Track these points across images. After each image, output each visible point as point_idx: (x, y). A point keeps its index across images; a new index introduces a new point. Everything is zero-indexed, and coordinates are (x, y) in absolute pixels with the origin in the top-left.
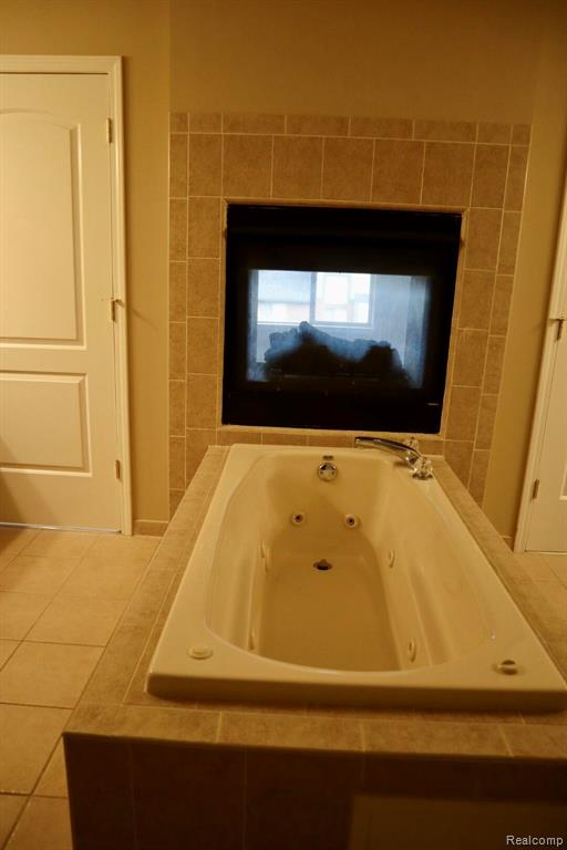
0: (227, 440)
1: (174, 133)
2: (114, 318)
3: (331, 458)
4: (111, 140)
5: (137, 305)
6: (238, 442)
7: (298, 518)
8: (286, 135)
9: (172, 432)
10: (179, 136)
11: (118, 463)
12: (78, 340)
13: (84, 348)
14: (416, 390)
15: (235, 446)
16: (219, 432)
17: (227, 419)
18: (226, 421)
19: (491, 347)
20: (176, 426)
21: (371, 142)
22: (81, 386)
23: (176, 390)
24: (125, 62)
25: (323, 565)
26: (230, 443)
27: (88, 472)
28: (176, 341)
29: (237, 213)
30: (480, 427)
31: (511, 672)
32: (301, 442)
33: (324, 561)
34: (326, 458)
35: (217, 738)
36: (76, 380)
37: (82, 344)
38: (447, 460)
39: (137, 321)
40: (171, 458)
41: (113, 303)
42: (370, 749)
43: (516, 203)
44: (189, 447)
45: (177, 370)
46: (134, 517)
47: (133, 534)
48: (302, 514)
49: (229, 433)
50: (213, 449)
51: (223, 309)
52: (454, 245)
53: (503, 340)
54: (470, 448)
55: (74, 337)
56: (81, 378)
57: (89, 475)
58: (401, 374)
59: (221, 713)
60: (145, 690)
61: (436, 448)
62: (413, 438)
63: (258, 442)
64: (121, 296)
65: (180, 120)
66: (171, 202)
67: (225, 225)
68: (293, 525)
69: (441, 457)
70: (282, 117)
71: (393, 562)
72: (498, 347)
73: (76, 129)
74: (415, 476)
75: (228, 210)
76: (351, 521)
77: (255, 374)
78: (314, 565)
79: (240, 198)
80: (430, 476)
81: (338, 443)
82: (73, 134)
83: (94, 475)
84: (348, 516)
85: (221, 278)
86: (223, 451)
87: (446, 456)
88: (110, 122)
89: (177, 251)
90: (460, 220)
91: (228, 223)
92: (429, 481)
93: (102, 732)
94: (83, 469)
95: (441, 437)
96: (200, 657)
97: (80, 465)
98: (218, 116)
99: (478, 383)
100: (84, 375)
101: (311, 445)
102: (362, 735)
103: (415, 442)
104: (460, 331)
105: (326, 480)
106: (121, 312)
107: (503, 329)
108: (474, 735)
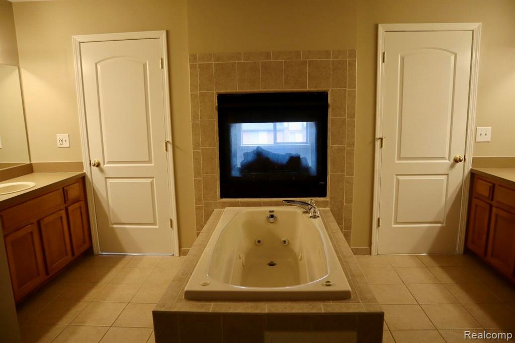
0: (223, 206)
1: (191, 64)
2: (167, 150)
3: (273, 211)
4: (162, 67)
5: (177, 144)
6: (228, 206)
7: (259, 242)
8: (242, 61)
9: (196, 203)
10: (194, 65)
11: (171, 220)
12: (150, 161)
13: (153, 165)
14: (314, 176)
15: (227, 208)
16: (219, 202)
17: (223, 195)
18: (222, 196)
19: (347, 154)
20: (199, 200)
21: (282, 62)
22: (152, 183)
23: (197, 183)
24: (168, 33)
25: (272, 264)
26: (224, 207)
27: (156, 225)
28: (196, 160)
29: (222, 98)
30: (346, 193)
31: (329, 285)
32: (259, 205)
33: (272, 262)
34: (270, 211)
35: (211, 311)
36: (149, 180)
37: (152, 163)
38: (331, 210)
39: (177, 150)
40: (196, 216)
41: (166, 143)
42: (268, 312)
43: (353, 85)
44: (205, 210)
45: (197, 173)
46: (180, 247)
47: (180, 255)
48: (260, 239)
49: (224, 203)
50: (216, 211)
51: (218, 143)
52: (326, 106)
53: (353, 150)
54: (342, 202)
55: (148, 160)
56: (152, 179)
57: (157, 227)
58: (307, 169)
59: (213, 303)
60: (183, 298)
61: (325, 204)
62: (312, 200)
63: (239, 206)
64: (169, 139)
65: (193, 58)
66: (191, 95)
67: (217, 104)
68: (257, 245)
69: (328, 209)
70: (240, 54)
71: (301, 258)
72: (351, 153)
73: (146, 63)
74: (311, 217)
75: (218, 97)
76: (285, 242)
77: (235, 173)
78: (268, 264)
79: (223, 91)
80: (318, 217)
81: (277, 204)
82: (145, 66)
83: (159, 226)
84: (283, 239)
85: (216, 129)
86: (221, 212)
87: (331, 207)
88: (162, 59)
89: (195, 117)
90: (327, 95)
91: (218, 103)
92: (318, 219)
93: (167, 310)
94: (154, 224)
95: (328, 199)
96: (204, 285)
97: (152, 222)
98: (211, 55)
99: (343, 171)
100: (153, 178)
101: (264, 206)
102: (265, 308)
103: (313, 201)
104: (331, 147)
105: (272, 223)
106: (170, 147)
107: (353, 145)
108: (311, 307)
